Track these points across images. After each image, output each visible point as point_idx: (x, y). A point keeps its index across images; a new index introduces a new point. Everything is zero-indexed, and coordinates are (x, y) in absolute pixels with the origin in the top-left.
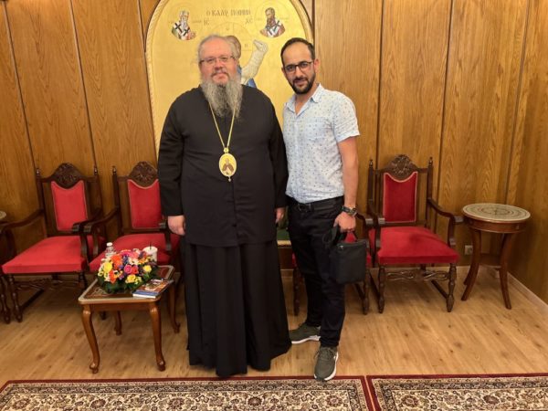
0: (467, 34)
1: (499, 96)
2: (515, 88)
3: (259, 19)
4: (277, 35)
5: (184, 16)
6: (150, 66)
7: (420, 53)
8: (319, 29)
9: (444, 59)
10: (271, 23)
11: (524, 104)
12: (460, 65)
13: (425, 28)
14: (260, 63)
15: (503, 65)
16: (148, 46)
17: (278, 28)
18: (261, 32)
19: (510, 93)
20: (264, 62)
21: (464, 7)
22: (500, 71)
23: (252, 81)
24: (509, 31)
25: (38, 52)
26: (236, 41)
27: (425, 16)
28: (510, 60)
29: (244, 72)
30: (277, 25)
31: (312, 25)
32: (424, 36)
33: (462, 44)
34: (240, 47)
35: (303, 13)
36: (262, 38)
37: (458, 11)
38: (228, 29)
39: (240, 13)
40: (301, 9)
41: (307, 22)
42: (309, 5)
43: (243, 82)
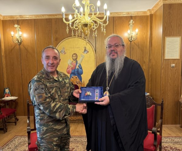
3: (82, 49)
8: (97, 52)
10: (85, 50)
14: (82, 60)
18: (83, 53)
22: (144, 62)
25: (27, 57)
26: (76, 55)
29: (78, 62)
31: (95, 51)
34: (77, 56)
37: (132, 47)
38: (74, 52)
39: (78, 48)
40: (92, 47)
41: (94, 50)
42: (94, 46)
43: (78, 65)
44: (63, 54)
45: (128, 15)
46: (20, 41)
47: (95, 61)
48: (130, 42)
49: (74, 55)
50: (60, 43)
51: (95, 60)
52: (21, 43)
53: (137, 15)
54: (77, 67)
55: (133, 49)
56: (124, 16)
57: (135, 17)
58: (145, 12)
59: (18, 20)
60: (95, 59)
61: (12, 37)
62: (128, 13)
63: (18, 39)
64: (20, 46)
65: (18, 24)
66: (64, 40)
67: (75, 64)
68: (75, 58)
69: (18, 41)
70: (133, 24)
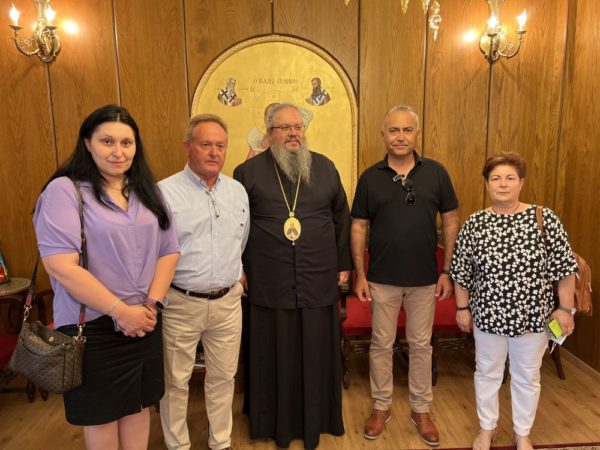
0: (505, 107)
1: (538, 165)
2: (553, 158)
3: (305, 88)
4: (322, 104)
5: (231, 83)
7: (461, 123)
8: (364, 99)
9: (484, 130)
10: (317, 91)
11: (562, 173)
12: (500, 136)
13: (465, 101)
15: (541, 136)
17: (324, 97)
18: (307, 100)
19: (548, 163)
21: (502, 81)
22: (538, 142)
24: (545, 105)
25: (80, 114)
27: (465, 89)
28: (547, 132)
30: (322, 94)
31: (357, 95)
32: (465, 108)
33: (501, 115)
35: (349, 84)
37: (496, 85)
38: (274, 97)
39: (286, 81)
40: (346, 79)
41: (351, 91)
42: (354, 76)
44: (229, 104)
46: (49, 50)
47: (353, 134)
48: (488, 66)
50: (218, 60)
51: (356, 131)
52: (55, 58)
55: (500, 91)
60: (353, 126)
61: (16, 28)
63: (39, 41)
64: (52, 67)
66: (233, 49)
69: (42, 48)
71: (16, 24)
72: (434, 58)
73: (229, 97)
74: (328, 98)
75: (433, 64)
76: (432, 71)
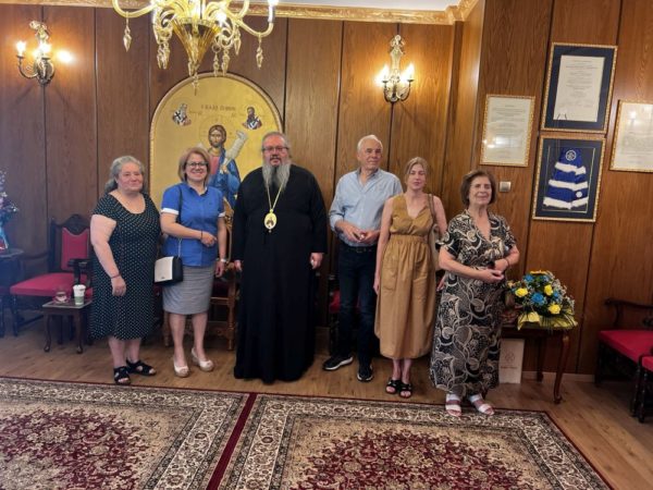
0: (404, 140)
3: (242, 115)
4: (255, 128)
5: (184, 107)
6: (152, 143)
8: (288, 126)
10: (251, 118)
14: (241, 148)
16: (152, 128)
17: (256, 123)
18: (243, 124)
20: (245, 147)
21: (401, 119)
23: (233, 161)
25: (65, 124)
26: (222, 130)
29: (227, 154)
30: (256, 120)
31: (283, 123)
33: (399, 147)
34: (225, 134)
35: (276, 113)
36: (244, 129)
38: (217, 120)
39: (228, 108)
40: (274, 109)
41: (278, 120)
42: (281, 107)
43: (226, 161)
45: (389, 21)
46: (44, 75)
48: (389, 105)
49: (216, 132)
50: (173, 89)
52: (49, 81)
53: (417, 22)
54: (223, 169)
55: (399, 127)
56: (376, 23)
57: (412, 27)
58: (441, 15)
59: (43, 7)
61: (21, 58)
62: (390, 14)
63: (38, 67)
64: (47, 88)
65: (43, 20)
67: (218, 158)
68: (219, 139)
69: (40, 73)
70: (402, 49)
71: (21, 55)
72: (346, 97)
73: (181, 118)
74: (260, 124)
75: (345, 101)
76: (344, 107)
